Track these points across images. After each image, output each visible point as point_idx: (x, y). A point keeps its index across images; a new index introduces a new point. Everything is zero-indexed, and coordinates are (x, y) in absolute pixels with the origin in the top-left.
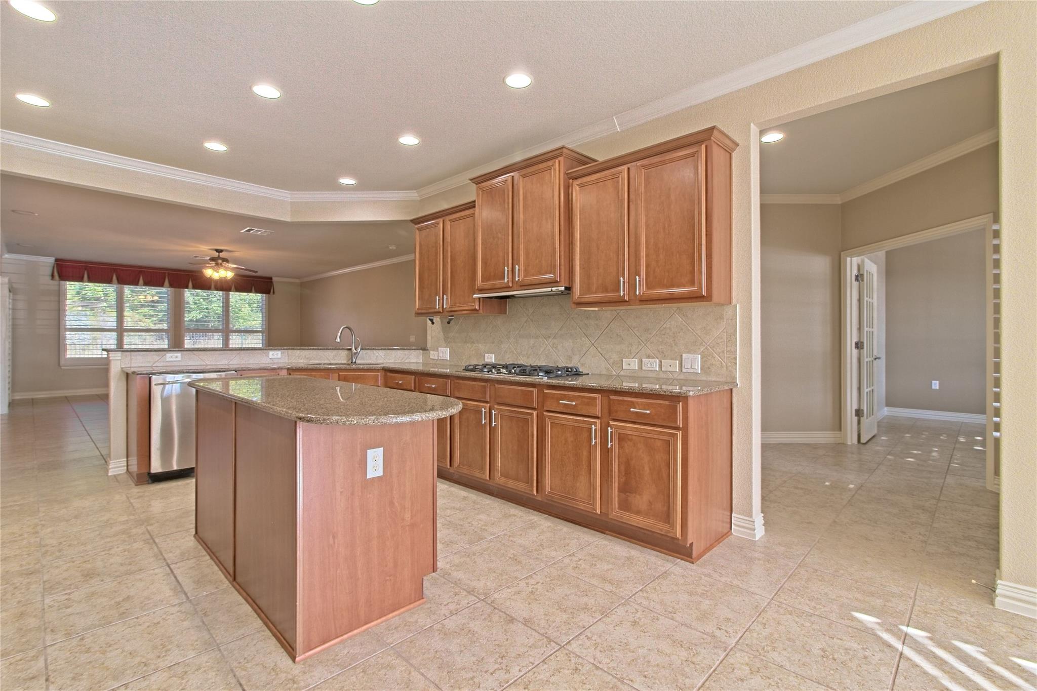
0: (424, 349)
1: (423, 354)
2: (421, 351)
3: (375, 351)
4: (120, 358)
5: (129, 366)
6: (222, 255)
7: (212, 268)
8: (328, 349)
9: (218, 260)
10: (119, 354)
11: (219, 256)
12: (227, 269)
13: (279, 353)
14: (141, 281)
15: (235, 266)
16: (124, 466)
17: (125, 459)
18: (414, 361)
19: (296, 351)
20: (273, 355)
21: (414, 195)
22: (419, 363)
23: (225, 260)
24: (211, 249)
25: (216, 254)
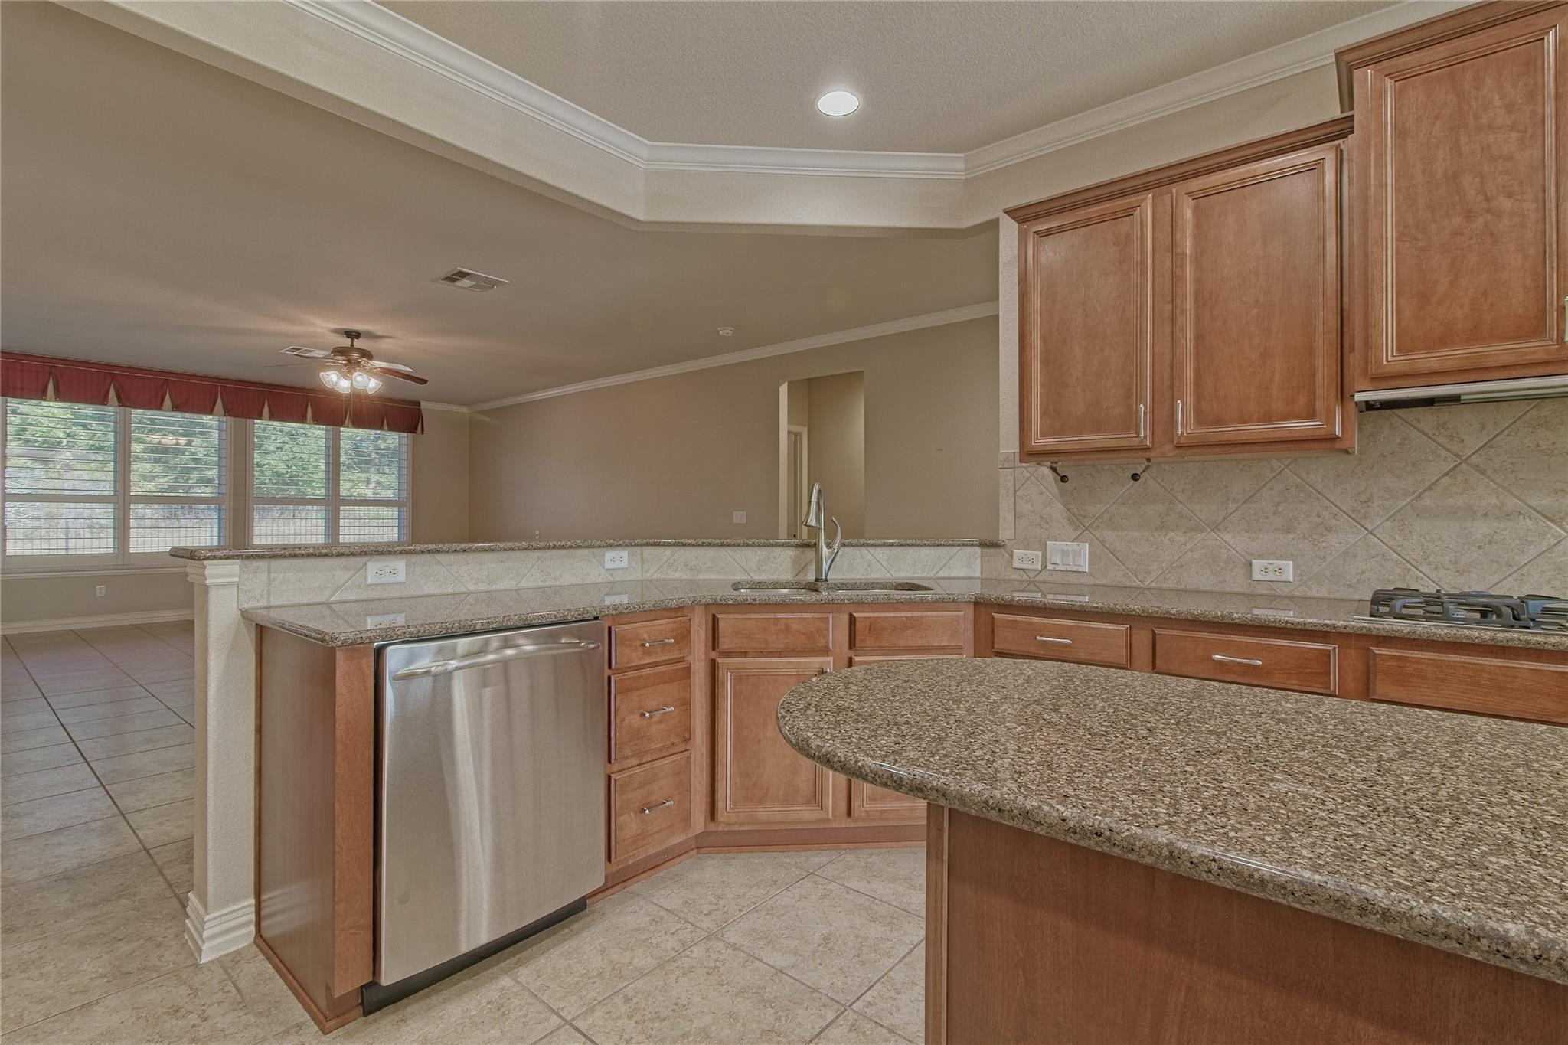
0: (990, 544)
1: (982, 557)
2: (978, 550)
3: (863, 550)
4: (237, 579)
5: (263, 603)
6: (359, 343)
7: (339, 370)
8: (748, 545)
9: (351, 355)
10: (234, 566)
11: (352, 345)
12: (371, 372)
13: (624, 554)
14: (167, 402)
15: (384, 365)
16: (247, 924)
17: (252, 901)
18: (961, 574)
19: (662, 549)
20: (612, 559)
21: (954, 166)
22: (970, 578)
23: (366, 354)
24: (336, 331)
25: (346, 342)
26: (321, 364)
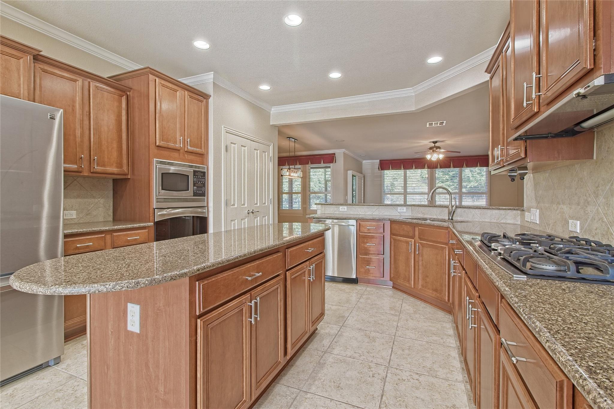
0: (521, 210)
1: (520, 215)
2: (518, 212)
3: (471, 210)
6: (437, 145)
7: (431, 154)
9: (434, 148)
11: (435, 145)
12: (439, 153)
13: (405, 208)
14: (414, 167)
15: (444, 151)
18: (511, 222)
19: (415, 207)
20: (400, 209)
22: (515, 224)
23: (439, 148)
24: (430, 142)
25: (433, 145)
26: (425, 153)
